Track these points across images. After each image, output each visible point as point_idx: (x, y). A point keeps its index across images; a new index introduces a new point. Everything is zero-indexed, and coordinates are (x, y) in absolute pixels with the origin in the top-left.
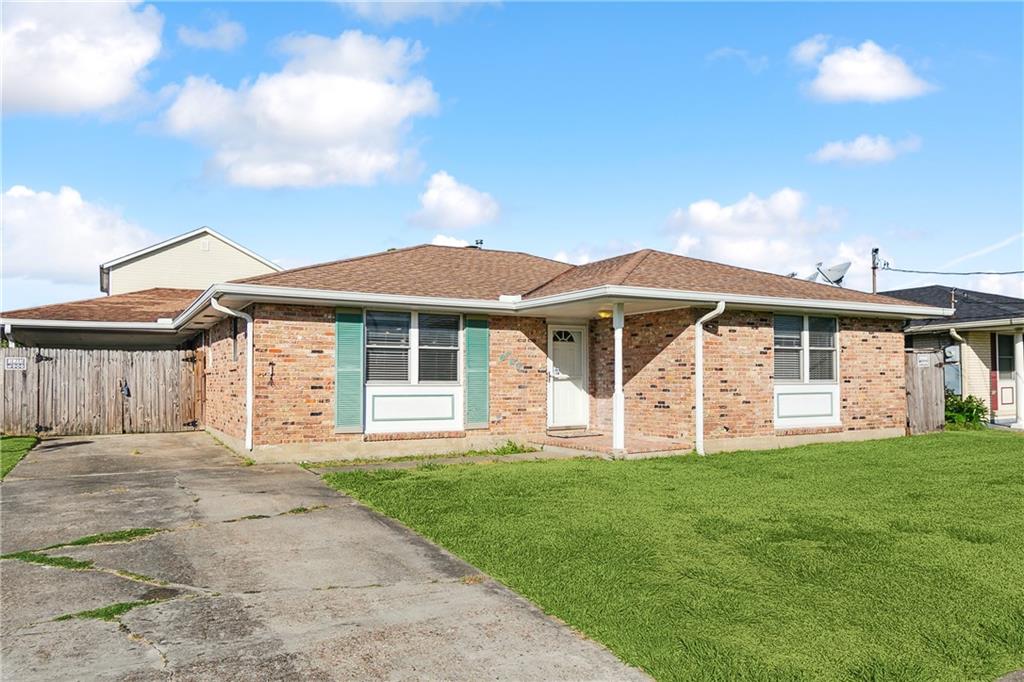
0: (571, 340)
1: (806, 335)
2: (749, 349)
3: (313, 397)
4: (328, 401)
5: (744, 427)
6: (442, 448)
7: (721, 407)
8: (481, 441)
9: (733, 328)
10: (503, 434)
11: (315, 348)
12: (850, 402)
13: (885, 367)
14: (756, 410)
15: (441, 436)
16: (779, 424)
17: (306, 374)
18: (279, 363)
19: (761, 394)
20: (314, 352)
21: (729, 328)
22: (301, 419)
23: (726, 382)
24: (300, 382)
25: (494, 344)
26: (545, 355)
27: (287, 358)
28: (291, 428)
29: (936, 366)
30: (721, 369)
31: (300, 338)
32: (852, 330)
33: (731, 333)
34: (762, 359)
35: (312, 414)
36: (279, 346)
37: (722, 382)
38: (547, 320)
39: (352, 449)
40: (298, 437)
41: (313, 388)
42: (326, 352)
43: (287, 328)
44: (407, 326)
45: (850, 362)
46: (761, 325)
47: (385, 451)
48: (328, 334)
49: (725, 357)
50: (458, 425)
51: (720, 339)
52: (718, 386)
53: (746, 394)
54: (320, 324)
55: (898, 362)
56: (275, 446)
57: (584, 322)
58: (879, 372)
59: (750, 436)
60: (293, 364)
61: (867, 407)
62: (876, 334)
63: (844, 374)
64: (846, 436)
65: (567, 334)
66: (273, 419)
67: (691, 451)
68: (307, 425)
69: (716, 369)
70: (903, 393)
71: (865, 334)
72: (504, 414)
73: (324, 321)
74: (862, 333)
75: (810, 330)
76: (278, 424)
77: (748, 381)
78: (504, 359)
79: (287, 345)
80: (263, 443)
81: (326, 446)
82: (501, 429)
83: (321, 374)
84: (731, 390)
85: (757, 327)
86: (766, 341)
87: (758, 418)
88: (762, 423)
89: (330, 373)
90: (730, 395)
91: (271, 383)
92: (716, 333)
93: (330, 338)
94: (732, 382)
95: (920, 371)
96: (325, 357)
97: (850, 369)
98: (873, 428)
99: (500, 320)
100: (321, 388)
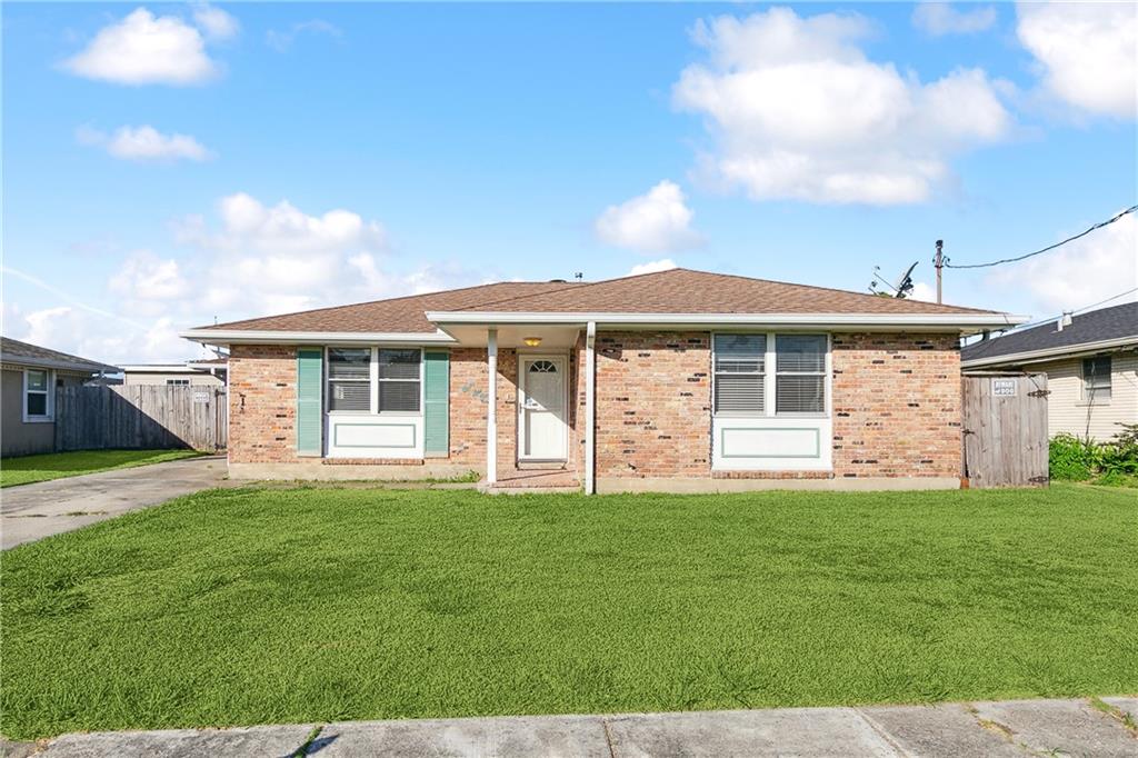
0: (553, 369)
1: (770, 358)
2: (669, 376)
3: (278, 424)
4: (291, 428)
5: (660, 466)
6: (398, 473)
7: (625, 442)
8: (439, 469)
9: (645, 352)
10: (464, 464)
11: (279, 381)
12: (847, 441)
13: (918, 396)
14: (680, 447)
15: (397, 463)
16: (720, 464)
17: (272, 404)
18: (249, 395)
19: (689, 429)
20: (278, 385)
21: (639, 352)
22: (267, 443)
23: (633, 413)
24: (266, 412)
25: (455, 376)
26: (513, 386)
27: (255, 390)
28: (259, 450)
29: (1029, 395)
30: (626, 399)
31: (266, 373)
32: (854, 348)
33: (643, 358)
34: (691, 388)
35: (278, 439)
36: (249, 381)
37: (627, 413)
38: (518, 351)
39: (312, 470)
40: (265, 458)
41: (278, 416)
42: (289, 385)
43: (255, 365)
44: (367, 360)
45: (850, 391)
46: (690, 347)
47: (343, 474)
48: (291, 369)
49: (631, 385)
50: (418, 453)
51: (625, 365)
52: (622, 419)
53: (663, 429)
54: (284, 361)
55: (950, 389)
56: (245, 465)
57: (565, 351)
58: (906, 403)
59: (670, 476)
60: (261, 395)
61: (881, 448)
62: (900, 353)
63: (838, 405)
64: (839, 485)
65: (547, 364)
66: (245, 442)
67: (579, 489)
68: (273, 448)
69: (619, 399)
70: (957, 431)
71: (882, 354)
72: (466, 444)
73: (288, 358)
74: (873, 352)
75: (777, 351)
76: (248, 446)
77: (669, 413)
78: (466, 390)
79: (256, 380)
80: (236, 462)
81: (290, 467)
82: (463, 459)
83: (285, 405)
84: (640, 423)
85: (683, 350)
86: (699, 366)
87: (684, 456)
88: (690, 461)
89: (292, 403)
90: (639, 429)
91: (242, 411)
92: (618, 358)
93: (292, 373)
94: (641, 413)
95: (995, 402)
96: (289, 389)
97: (849, 400)
98: (893, 476)
99: (462, 352)
100: (285, 416)
